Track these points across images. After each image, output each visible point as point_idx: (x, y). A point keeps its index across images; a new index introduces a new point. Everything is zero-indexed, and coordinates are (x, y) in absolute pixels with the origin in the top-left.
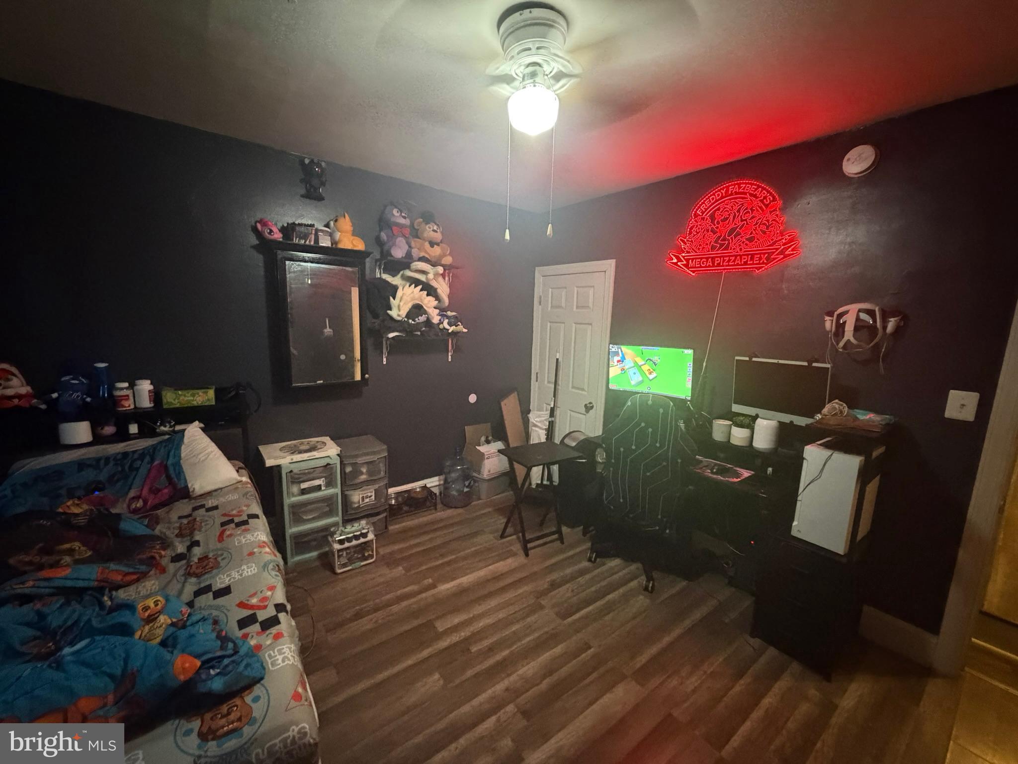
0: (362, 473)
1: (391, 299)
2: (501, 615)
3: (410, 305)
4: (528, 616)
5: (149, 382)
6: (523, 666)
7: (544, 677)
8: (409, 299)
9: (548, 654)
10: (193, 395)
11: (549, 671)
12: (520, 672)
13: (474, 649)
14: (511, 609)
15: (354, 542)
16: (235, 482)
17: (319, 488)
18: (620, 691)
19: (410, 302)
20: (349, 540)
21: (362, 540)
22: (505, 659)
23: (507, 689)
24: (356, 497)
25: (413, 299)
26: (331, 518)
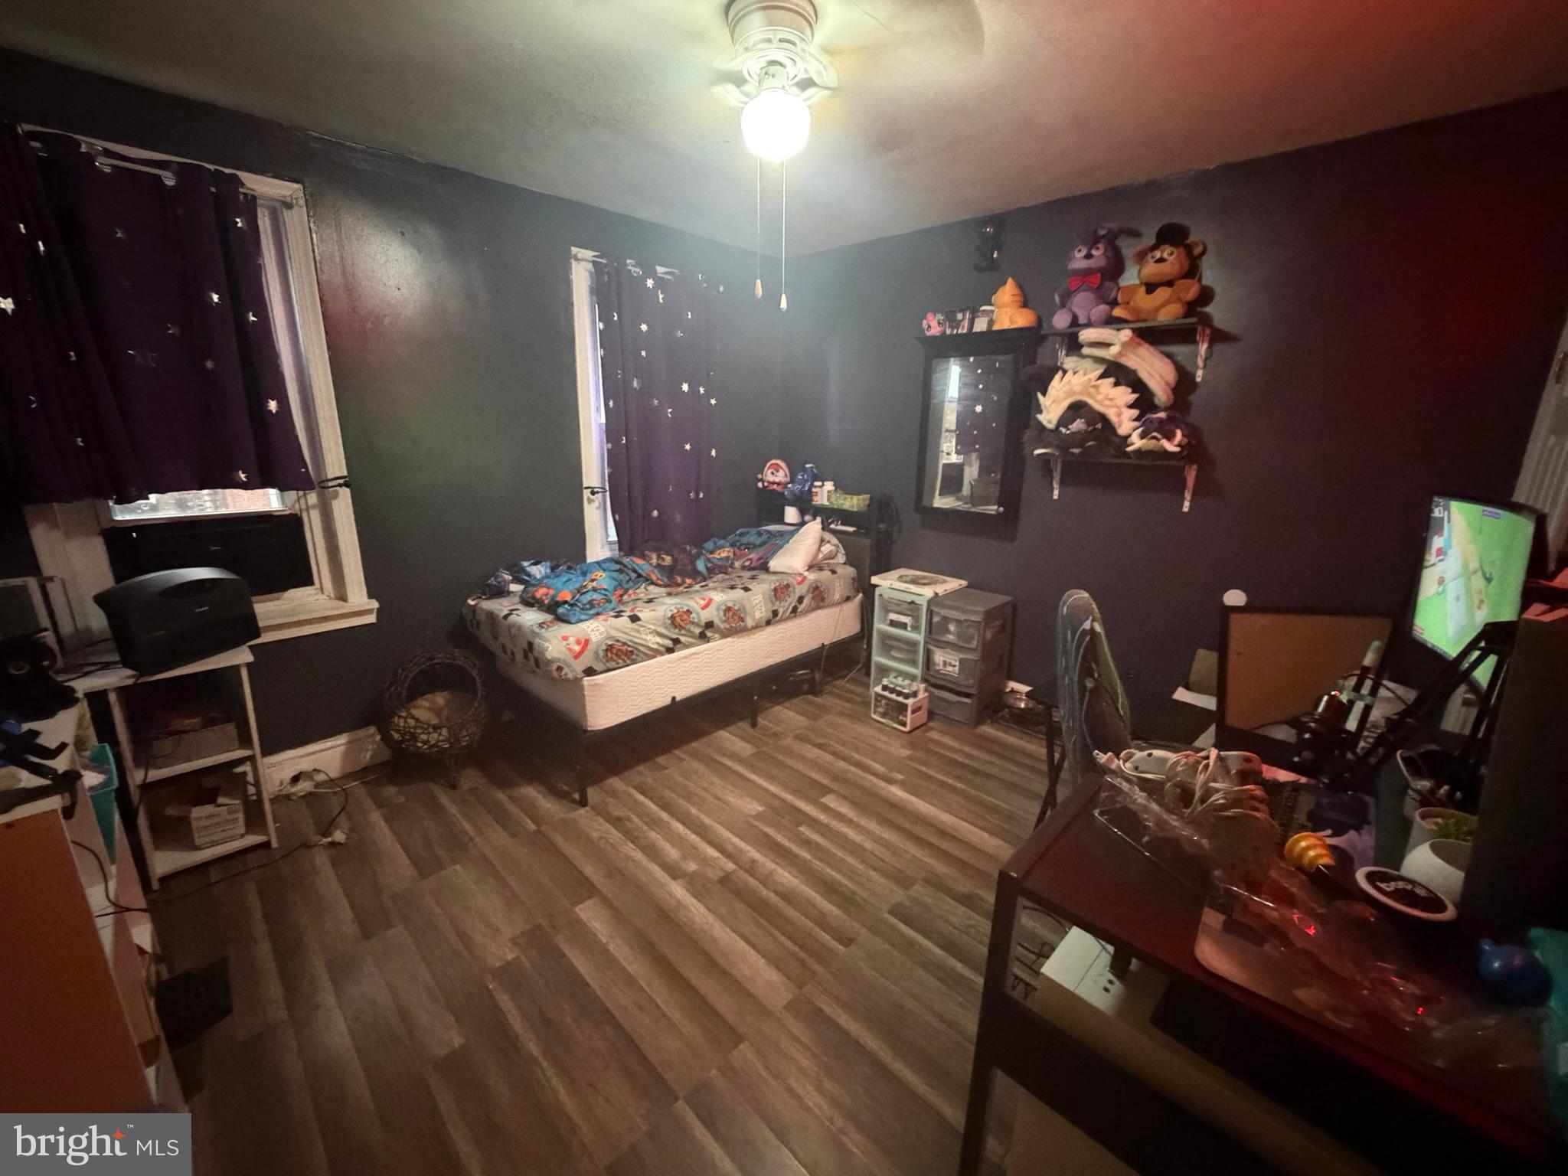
0: (949, 632)
1: (1040, 396)
2: (868, 845)
3: (1065, 404)
4: (875, 869)
5: (832, 483)
6: (789, 872)
7: (776, 892)
8: (1062, 395)
9: (813, 893)
10: (845, 499)
11: (787, 896)
12: (780, 871)
13: (802, 829)
14: (880, 852)
15: (893, 696)
16: (796, 572)
17: (904, 626)
18: (773, 975)
19: (1065, 399)
20: (892, 691)
21: (900, 699)
22: (796, 856)
23: (754, 861)
24: (939, 657)
25: (1071, 393)
26: (911, 666)
